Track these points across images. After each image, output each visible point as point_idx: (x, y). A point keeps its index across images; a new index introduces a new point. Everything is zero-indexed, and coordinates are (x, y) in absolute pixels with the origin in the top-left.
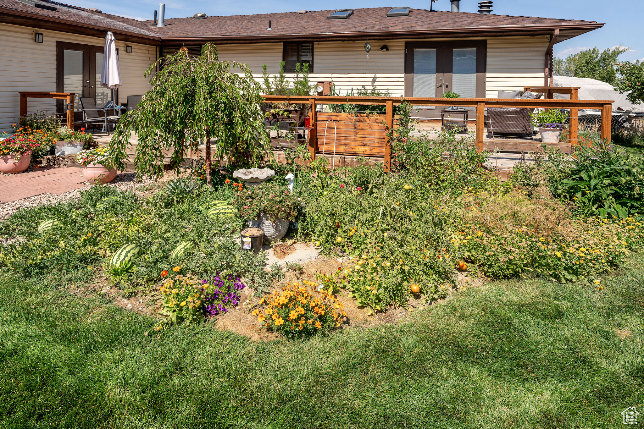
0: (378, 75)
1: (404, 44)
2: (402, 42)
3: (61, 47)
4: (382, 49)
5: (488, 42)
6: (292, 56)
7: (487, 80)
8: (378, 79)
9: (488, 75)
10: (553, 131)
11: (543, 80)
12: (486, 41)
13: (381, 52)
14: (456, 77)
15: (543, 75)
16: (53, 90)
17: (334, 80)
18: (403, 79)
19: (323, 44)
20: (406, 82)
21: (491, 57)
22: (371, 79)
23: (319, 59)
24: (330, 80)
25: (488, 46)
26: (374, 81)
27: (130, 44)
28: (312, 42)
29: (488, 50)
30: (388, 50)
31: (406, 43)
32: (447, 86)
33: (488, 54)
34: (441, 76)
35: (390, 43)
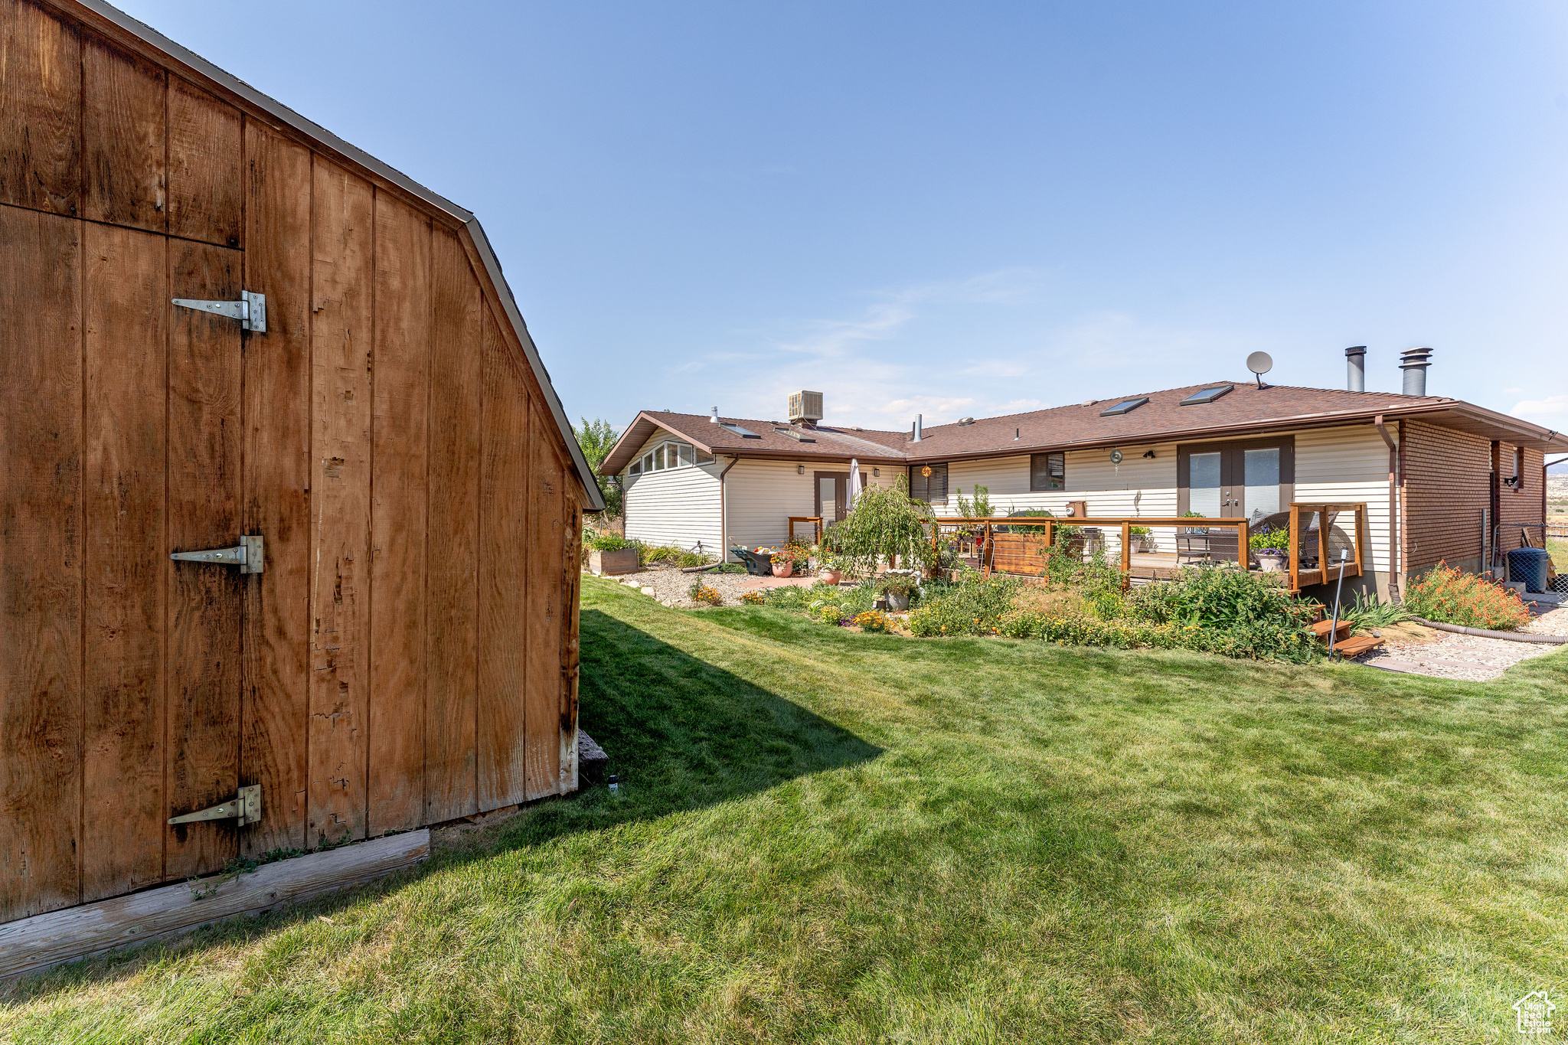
0: (1143, 491)
1: (1175, 448)
2: (1173, 446)
3: (818, 475)
4: (1145, 456)
5: (1296, 437)
6: (1041, 471)
7: (1297, 493)
8: (1143, 497)
9: (1297, 486)
10: (1270, 558)
11: (1388, 491)
12: (1293, 436)
13: (1145, 460)
14: (1249, 491)
15: (1387, 484)
16: (812, 516)
17: (1088, 498)
18: (1175, 496)
19: (1077, 454)
20: (1179, 499)
21: (1302, 459)
22: (1134, 497)
23: (1071, 473)
24: (1082, 499)
25: (1297, 443)
26: (1138, 499)
27: (877, 467)
28: (1063, 453)
29: (1296, 450)
30: (1153, 457)
31: (1179, 446)
32: (1236, 504)
33: (1296, 456)
34: (1228, 490)
35: (1156, 448)
